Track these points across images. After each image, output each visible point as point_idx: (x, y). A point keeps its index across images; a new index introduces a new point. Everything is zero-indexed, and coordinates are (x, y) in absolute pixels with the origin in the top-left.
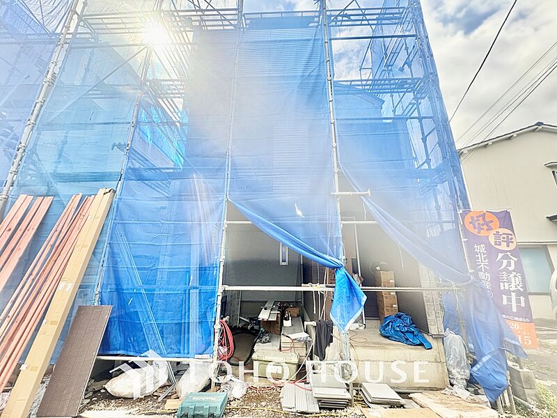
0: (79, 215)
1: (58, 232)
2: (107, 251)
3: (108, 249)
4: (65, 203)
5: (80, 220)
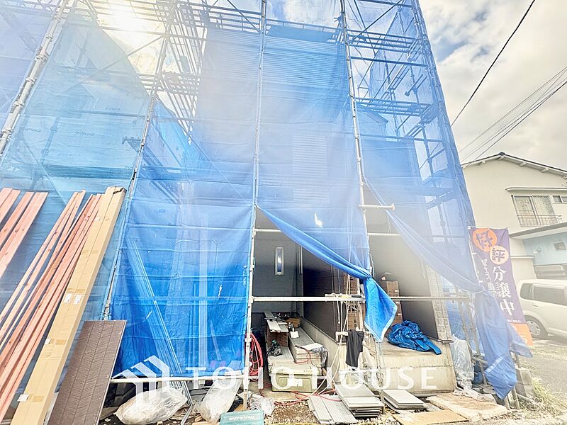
0: (83, 216)
1: (57, 236)
2: (119, 258)
3: (120, 255)
4: (64, 201)
5: (84, 222)
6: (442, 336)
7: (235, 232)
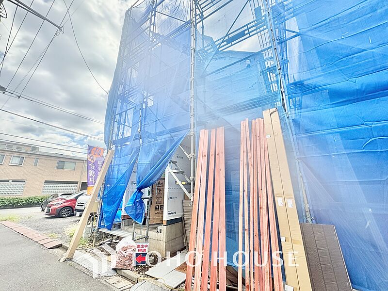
1: (245, 154)
2: (301, 167)
5: (258, 141)
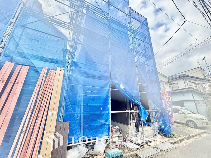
5: (49, 81)
6: (152, 121)
7: (105, 89)
